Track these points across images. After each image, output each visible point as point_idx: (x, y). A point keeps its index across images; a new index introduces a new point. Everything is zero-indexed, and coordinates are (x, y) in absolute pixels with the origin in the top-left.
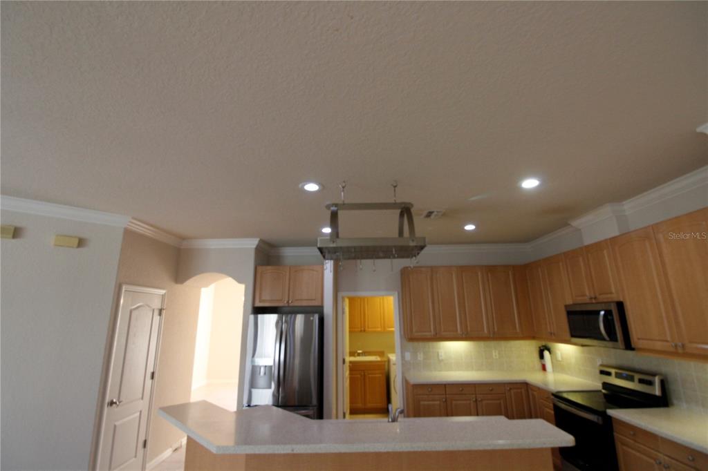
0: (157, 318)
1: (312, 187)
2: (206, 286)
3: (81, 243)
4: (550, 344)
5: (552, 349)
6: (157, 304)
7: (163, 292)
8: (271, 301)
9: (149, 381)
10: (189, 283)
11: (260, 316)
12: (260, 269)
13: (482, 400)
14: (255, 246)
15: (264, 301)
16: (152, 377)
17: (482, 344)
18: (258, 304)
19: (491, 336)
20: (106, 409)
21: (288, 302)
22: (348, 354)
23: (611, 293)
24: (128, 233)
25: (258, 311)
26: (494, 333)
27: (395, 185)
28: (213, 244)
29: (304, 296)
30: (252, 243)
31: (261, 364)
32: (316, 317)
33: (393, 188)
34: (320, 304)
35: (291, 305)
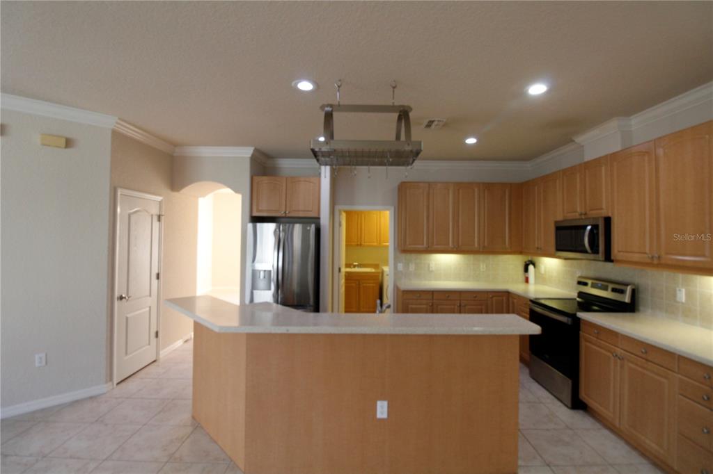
0: (156, 224)
1: (305, 86)
2: (203, 196)
3: (69, 143)
4: (536, 259)
5: (537, 264)
6: (155, 211)
7: (160, 198)
8: (268, 211)
9: (155, 282)
10: (185, 191)
11: (259, 225)
12: (256, 178)
13: (465, 306)
14: (250, 156)
15: (261, 211)
16: (158, 277)
17: (471, 257)
18: (256, 214)
19: (481, 250)
20: (116, 303)
21: (285, 213)
22: (344, 266)
23: (602, 209)
24: (116, 135)
25: (256, 220)
26: (484, 247)
27: (394, 85)
28: (206, 152)
29: (301, 207)
30: (248, 152)
31: (260, 269)
32: (313, 226)
33: (392, 89)
34: (316, 215)
35: (288, 215)
